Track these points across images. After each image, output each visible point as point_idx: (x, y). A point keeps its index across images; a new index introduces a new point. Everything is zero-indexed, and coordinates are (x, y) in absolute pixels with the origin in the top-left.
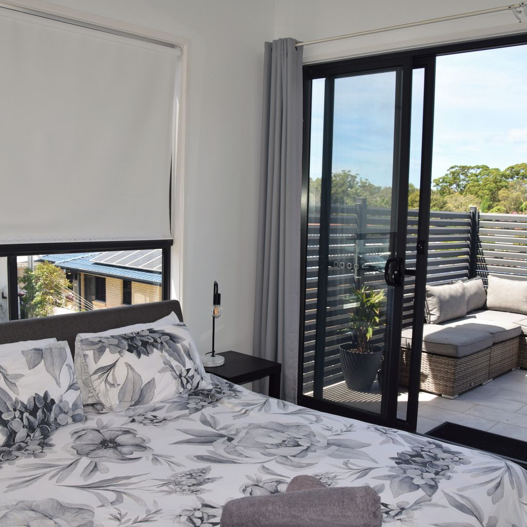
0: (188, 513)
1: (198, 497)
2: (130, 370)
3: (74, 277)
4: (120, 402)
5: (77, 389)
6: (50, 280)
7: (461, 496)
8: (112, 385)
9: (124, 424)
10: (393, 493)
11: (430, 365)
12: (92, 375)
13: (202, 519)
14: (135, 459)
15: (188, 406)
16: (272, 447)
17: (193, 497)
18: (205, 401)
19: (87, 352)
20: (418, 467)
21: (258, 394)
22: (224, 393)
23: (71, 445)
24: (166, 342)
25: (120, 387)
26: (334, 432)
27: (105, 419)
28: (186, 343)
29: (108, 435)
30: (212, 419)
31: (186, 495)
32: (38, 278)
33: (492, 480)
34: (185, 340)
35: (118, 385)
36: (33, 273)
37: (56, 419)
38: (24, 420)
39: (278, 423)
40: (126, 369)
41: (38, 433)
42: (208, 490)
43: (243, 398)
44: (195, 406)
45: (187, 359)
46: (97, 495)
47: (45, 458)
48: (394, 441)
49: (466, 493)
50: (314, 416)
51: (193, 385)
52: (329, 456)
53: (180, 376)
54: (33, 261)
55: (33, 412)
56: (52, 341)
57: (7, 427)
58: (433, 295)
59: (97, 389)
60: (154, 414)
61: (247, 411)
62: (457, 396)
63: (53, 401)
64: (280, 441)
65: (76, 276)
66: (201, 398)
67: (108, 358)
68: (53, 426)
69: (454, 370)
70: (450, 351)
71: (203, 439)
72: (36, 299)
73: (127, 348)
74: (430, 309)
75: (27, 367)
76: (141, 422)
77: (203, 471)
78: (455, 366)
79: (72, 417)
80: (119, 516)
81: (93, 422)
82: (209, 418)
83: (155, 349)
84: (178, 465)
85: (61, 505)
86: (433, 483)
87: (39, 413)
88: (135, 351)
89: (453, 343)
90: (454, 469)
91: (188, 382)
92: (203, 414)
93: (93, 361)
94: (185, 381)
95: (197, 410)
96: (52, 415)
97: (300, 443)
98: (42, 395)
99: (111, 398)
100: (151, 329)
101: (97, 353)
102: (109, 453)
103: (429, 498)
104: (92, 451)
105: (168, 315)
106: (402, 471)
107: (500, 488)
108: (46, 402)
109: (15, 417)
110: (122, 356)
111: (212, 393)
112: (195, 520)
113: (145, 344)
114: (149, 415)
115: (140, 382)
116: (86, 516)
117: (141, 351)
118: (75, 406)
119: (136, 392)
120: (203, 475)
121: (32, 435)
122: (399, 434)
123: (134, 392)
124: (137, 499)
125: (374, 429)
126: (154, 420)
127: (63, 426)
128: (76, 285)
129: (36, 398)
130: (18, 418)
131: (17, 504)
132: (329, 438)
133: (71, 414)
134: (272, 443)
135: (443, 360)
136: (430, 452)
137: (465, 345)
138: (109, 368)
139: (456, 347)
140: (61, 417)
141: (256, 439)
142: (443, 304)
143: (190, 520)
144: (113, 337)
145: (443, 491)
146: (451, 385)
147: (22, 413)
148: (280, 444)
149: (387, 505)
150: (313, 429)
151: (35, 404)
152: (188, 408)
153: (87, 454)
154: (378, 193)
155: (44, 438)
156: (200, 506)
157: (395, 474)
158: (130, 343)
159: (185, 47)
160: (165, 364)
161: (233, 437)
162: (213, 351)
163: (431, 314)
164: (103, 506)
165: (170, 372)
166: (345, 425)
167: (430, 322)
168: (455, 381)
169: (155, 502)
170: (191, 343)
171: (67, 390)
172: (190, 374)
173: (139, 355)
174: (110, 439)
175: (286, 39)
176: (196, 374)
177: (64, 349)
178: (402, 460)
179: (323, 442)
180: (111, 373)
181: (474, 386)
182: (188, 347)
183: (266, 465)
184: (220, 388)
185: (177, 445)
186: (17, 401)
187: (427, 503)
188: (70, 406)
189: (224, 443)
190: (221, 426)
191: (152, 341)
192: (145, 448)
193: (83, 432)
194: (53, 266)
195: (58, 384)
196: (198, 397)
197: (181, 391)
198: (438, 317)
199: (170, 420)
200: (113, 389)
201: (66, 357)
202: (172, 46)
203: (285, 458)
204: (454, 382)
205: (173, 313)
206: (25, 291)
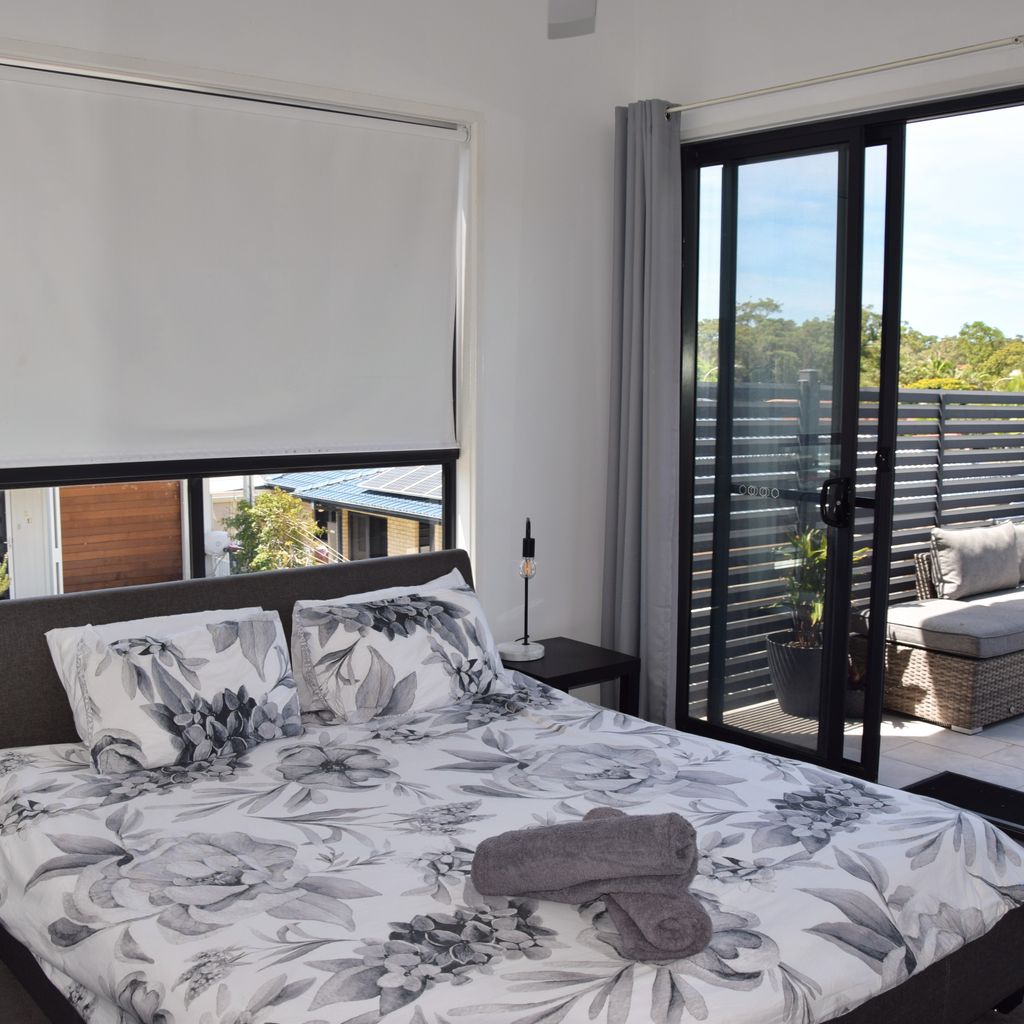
0: (431, 857)
1: (452, 839)
2: (375, 659)
3: (330, 517)
4: (359, 707)
5: (291, 686)
6: (284, 522)
7: (861, 855)
8: (347, 681)
9: (361, 741)
10: (753, 845)
11: (931, 672)
12: (317, 665)
13: (450, 866)
14: (369, 787)
15: (468, 718)
16: (586, 777)
17: (446, 838)
18: (497, 712)
19: (309, 630)
20: (810, 814)
21: (587, 704)
22: (531, 701)
23: (276, 766)
24: (438, 616)
25: (358, 684)
26: (694, 760)
27: (333, 733)
28: (470, 618)
29: (333, 754)
30: (502, 738)
31: (435, 834)
32: (261, 519)
33: (922, 836)
34: (469, 613)
35: (357, 681)
36: (252, 511)
37: (256, 729)
38: (207, 728)
39: (606, 746)
40: (369, 656)
41: (228, 749)
42: (470, 831)
43: (560, 709)
44: (480, 718)
45: (471, 644)
46: (305, 831)
47: (236, 782)
48: (786, 777)
49: (868, 852)
50: (667, 738)
51: (481, 686)
52: (671, 793)
53: (459, 671)
54: (253, 488)
55: (222, 717)
56: (257, 611)
57: (181, 737)
58: (948, 547)
59: (324, 687)
60: (412, 727)
61: (560, 727)
62: (980, 729)
63: (252, 702)
64: (600, 771)
65: (334, 514)
66: (492, 707)
67: (341, 639)
68: (252, 739)
69: (974, 681)
70: (966, 647)
71: (480, 764)
72: (258, 557)
73: (373, 623)
74: (943, 572)
75: (214, 649)
76: (388, 739)
77: (468, 807)
78: (975, 674)
79: (282, 727)
80: (331, 856)
81: (315, 735)
82: (497, 736)
83: (418, 627)
84: (432, 797)
85: (251, 840)
86: (824, 836)
87: (231, 719)
88: (385, 629)
89: (971, 633)
90: (868, 819)
91: (471, 680)
92: (488, 729)
93: (318, 643)
94: (466, 680)
95: (481, 723)
96: (251, 724)
97: (631, 774)
98: (235, 691)
99: (345, 700)
100: (414, 595)
101: (325, 631)
102: (331, 779)
103: (809, 855)
104: (307, 774)
105: (447, 573)
106: (781, 818)
107: (931, 848)
108: (242, 703)
109: (193, 723)
110: (364, 636)
111: (512, 700)
112: (440, 866)
113: (402, 618)
114: (404, 730)
115: (392, 677)
116: (284, 854)
117: (394, 629)
118: (288, 711)
119: (385, 692)
120: (467, 811)
121: (219, 751)
122: (800, 768)
123: (381, 693)
124: (361, 838)
125: (760, 759)
126: (410, 737)
127: (268, 740)
128: (332, 531)
129: (226, 695)
130: (199, 723)
131: (189, 837)
132: (680, 769)
133: (280, 722)
134: (587, 772)
135: (955, 663)
136: (839, 794)
137: (995, 637)
138: (342, 654)
139: (976, 641)
140: (265, 729)
141: (563, 767)
142: (968, 562)
143: (433, 865)
144: (351, 606)
145: (835, 848)
146: (968, 708)
147: (204, 717)
148: (600, 775)
149: (738, 861)
150: (659, 756)
151: (225, 704)
152: (467, 721)
153: (298, 779)
154: (929, 348)
155: (237, 757)
156: (453, 849)
157: (768, 821)
158: (378, 616)
159: (475, 127)
160: (434, 651)
161: (528, 763)
162: (526, 636)
163: (945, 582)
164: (310, 843)
165: (441, 664)
166: (714, 752)
167: (943, 595)
168: (974, 702)
169: (388, 843)
170: (480, 618)
171: (275, 687)
172: (476, 667)
173: (391, 636)
174: (337, 761)
175: (650, 101)
176: (485, 668)
177: (272, 622)
178: (789, 803)
179: (670, 774)
180: (346, 662)
181: (1016, 713)
182: (474, 625)
183: (567, 802)
184: (526, 694)
185: (437, 771)
186: (197, 699)
187: (804, 861)
188: (280, 711)
189: (511, 770)
190: (513, 748)
191: (414, 613)
192: (388, 773)
193: (298, 750)
194: (288, 497)
195: (261, 676)
196: (488, 706)
197: (460, 695)
198: (959, 586)
199: (434, 737)
200: (349, 687)
201: (275, 635)
202: (452, 127)
203: (601, 794)
204: (972, 704)
205: (456, 570)
206: (239, 542)
